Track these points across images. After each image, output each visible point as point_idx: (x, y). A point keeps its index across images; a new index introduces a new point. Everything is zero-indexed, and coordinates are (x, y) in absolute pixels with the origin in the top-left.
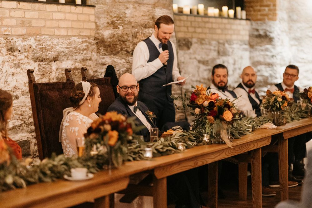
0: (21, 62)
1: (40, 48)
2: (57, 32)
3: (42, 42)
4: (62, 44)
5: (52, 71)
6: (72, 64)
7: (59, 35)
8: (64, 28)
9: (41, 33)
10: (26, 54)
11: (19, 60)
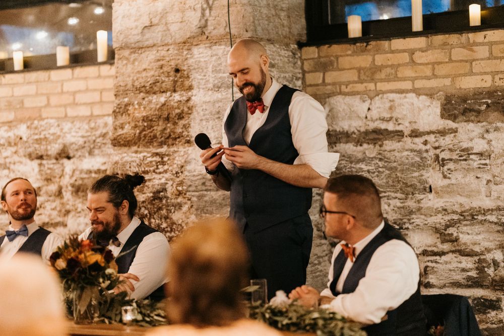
0: (8, 160)
1: (37, 140)
2: (71, 112)
3: (40, 130)
4: (77, 130)
5: (64, 173)
6: (105, 163)
7: (76, 117)
8: (85, 104)
9: (40, 116)
10: (14, 149)
11: (5, 158)
